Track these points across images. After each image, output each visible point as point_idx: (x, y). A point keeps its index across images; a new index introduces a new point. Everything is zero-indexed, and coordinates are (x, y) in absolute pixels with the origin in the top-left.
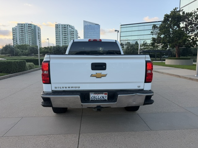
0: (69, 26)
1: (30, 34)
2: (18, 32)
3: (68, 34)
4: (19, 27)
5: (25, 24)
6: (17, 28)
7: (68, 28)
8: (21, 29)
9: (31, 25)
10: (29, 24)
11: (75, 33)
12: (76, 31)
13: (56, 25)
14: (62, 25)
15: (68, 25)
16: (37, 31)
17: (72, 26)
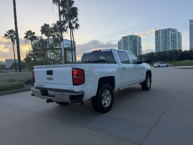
0: (170, 30)
1: (131, 44)
2: (122, 44)
3: (169, 38)
4: (123, 40)
5: (127, 37)
6: (121, 41)
7: (169, 32)
8: (125, 41)
9: (132, 36)
10: (131, 36)
11: (177, 36)
12: (179, 33)
13: (156, 31)
14: (162, 30)
15: (168, 29)
16: (138, 40)
17: (174, 29)
